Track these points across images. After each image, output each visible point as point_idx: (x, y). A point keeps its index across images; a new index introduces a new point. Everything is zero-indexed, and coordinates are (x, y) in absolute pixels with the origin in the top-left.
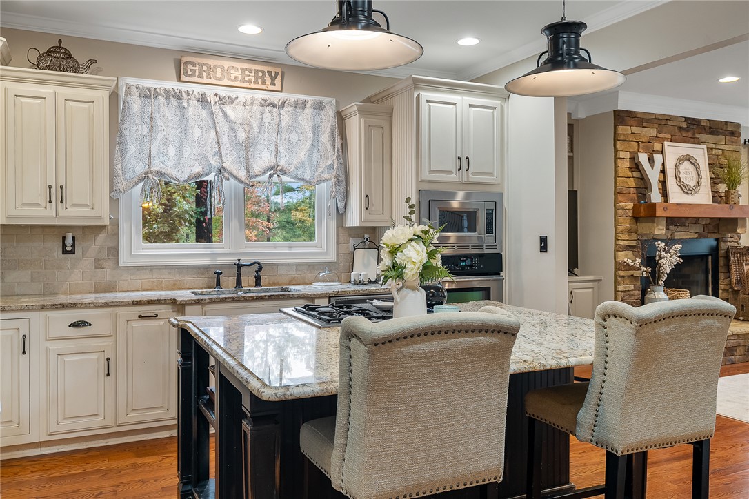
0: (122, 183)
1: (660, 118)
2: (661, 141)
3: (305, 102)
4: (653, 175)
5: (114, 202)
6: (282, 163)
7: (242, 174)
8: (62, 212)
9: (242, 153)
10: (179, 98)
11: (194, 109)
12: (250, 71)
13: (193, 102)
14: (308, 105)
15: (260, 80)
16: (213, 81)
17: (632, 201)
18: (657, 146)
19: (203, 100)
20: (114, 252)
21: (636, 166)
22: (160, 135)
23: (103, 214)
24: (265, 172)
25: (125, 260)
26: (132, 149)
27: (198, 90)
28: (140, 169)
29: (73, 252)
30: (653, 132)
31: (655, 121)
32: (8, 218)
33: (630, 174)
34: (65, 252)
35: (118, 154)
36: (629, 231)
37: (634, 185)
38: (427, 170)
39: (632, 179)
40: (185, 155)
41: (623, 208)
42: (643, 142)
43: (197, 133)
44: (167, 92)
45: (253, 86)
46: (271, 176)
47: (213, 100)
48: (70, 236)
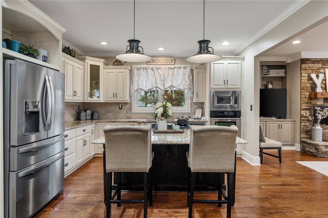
0: (132, 92)
1: (324, 60)
2: (324, 69)
3: (181, 67)
4: (318, 82)
5: (130, 97)
6: (174, 85)
7: (163, 88)
8: (116, 99)
9: (163, 82)
10: (146, 69)
11: (150, 71)
12: (165, 60)
13: (150, 70)
14: (182, 68)
15: (168, 62)
16: (155, 64)
17: (309, 92)
18: (322, 71)
19: (152, 69)
20: (131, 109)
21: (310, 79)
22: (141, 79)
23: (127, 99)
24: (169, 87)
25: (133, 111)
26: (135, 83)
27: (151, 66)
28: (137, 88)
29: (121, 109)
30: (320, 65)
31: (321, 61)
32: (106, 101)
33: (308, 82)
34: (120, 109)
35: (132, 84)
36: (307, 103)
37: (310, 86)
38: (213, 85)
39: (309, 84)
40: (147, 84)
41: (304, 95)
42: (314, 70)
43: (151, 78)
44: (143, 68)
45: (166, 64)
46: (170, 88)
47: (154, 69)
48: (120, 105)
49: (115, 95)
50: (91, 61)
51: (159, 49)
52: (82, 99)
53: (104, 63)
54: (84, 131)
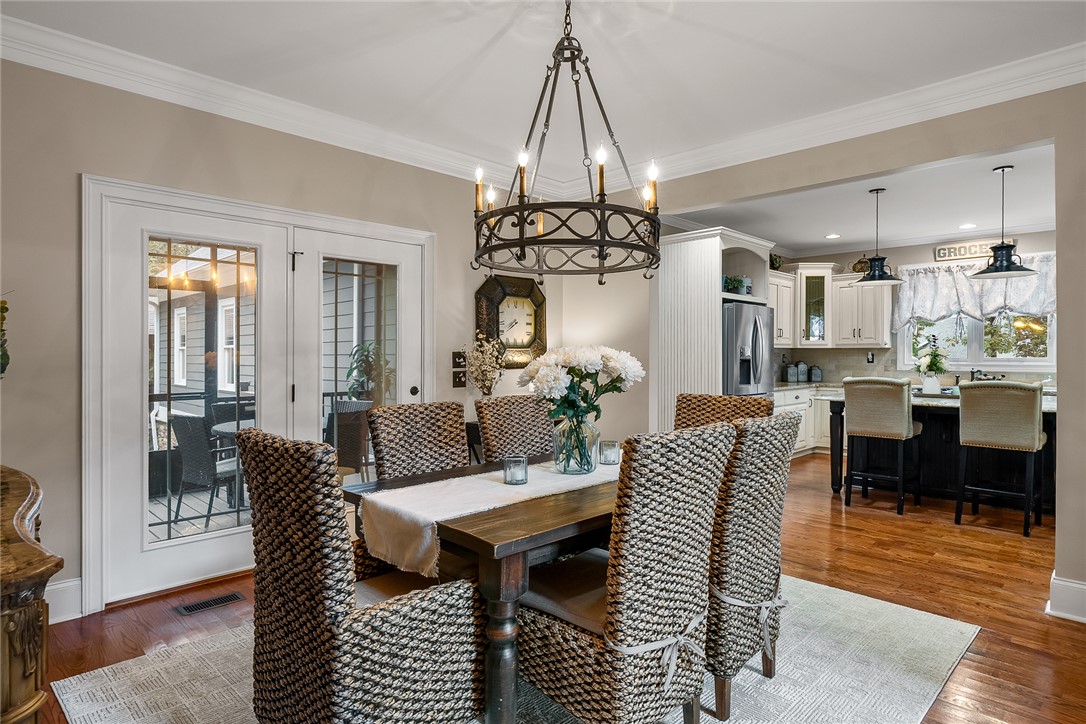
0: (898, 324)
3: (1033, 258)
5: (893, 336)
6: (1011, 303)
7: (978, 314)
8: (860, 342)
9: (978, 300)
10: (933, 272)
11: (943, 277)
13: (942, 273)
14: (1035, 260)
19: (949, 270)
20: (894, 362)
22: (920, 296)
23: (887, 342)
24: (995, 311)
25: (900, 367)
26: (905, 304)
27: (945, 265)
28: (908, 315)
29: (872, 362)
32: (836, 345)
34: (869, 362)
35: (896, 309)
40: (935, 306)
43: (945, 291)
44: (925, 270)
46: (1000, 313)
47: (955, 270)
48: (870, 354)
49: (857, 333)
50: (807, 270)
51: (961, 227)
52: (790, 342)
53: (833, 269)
54: (797, 398)
